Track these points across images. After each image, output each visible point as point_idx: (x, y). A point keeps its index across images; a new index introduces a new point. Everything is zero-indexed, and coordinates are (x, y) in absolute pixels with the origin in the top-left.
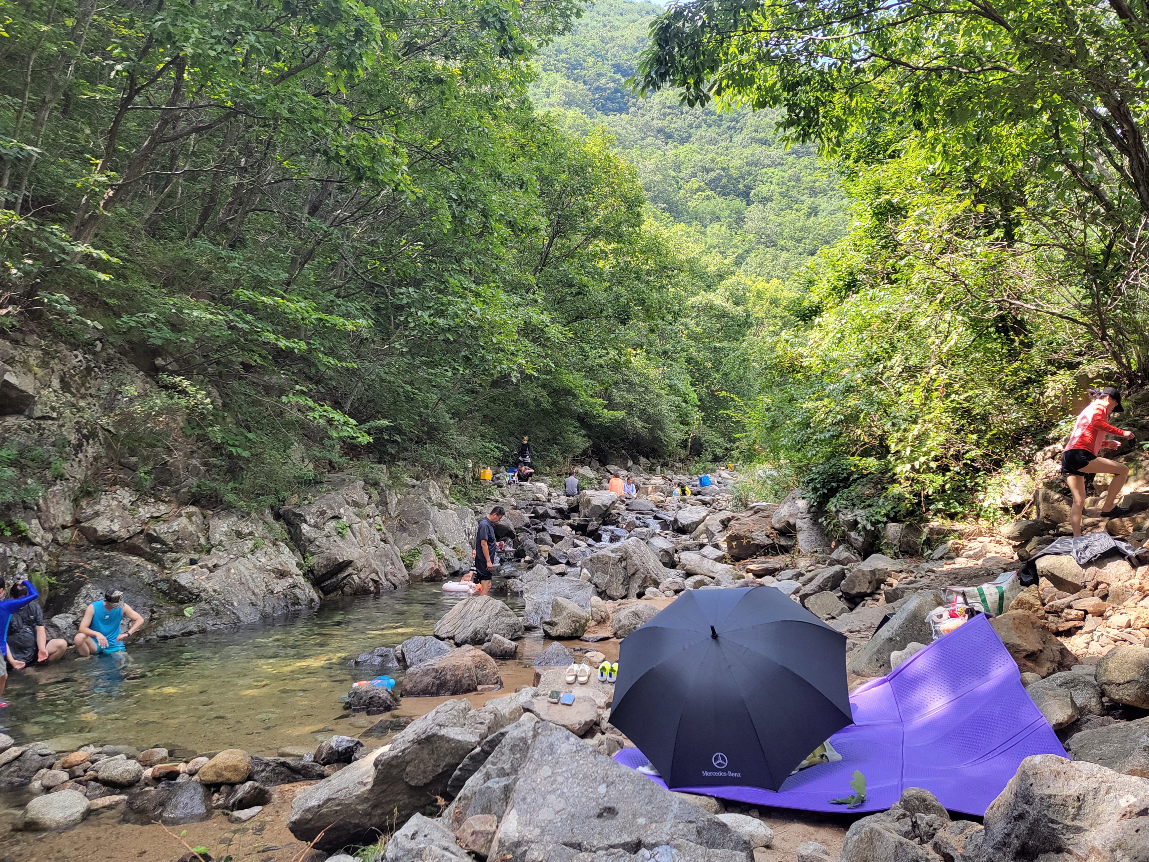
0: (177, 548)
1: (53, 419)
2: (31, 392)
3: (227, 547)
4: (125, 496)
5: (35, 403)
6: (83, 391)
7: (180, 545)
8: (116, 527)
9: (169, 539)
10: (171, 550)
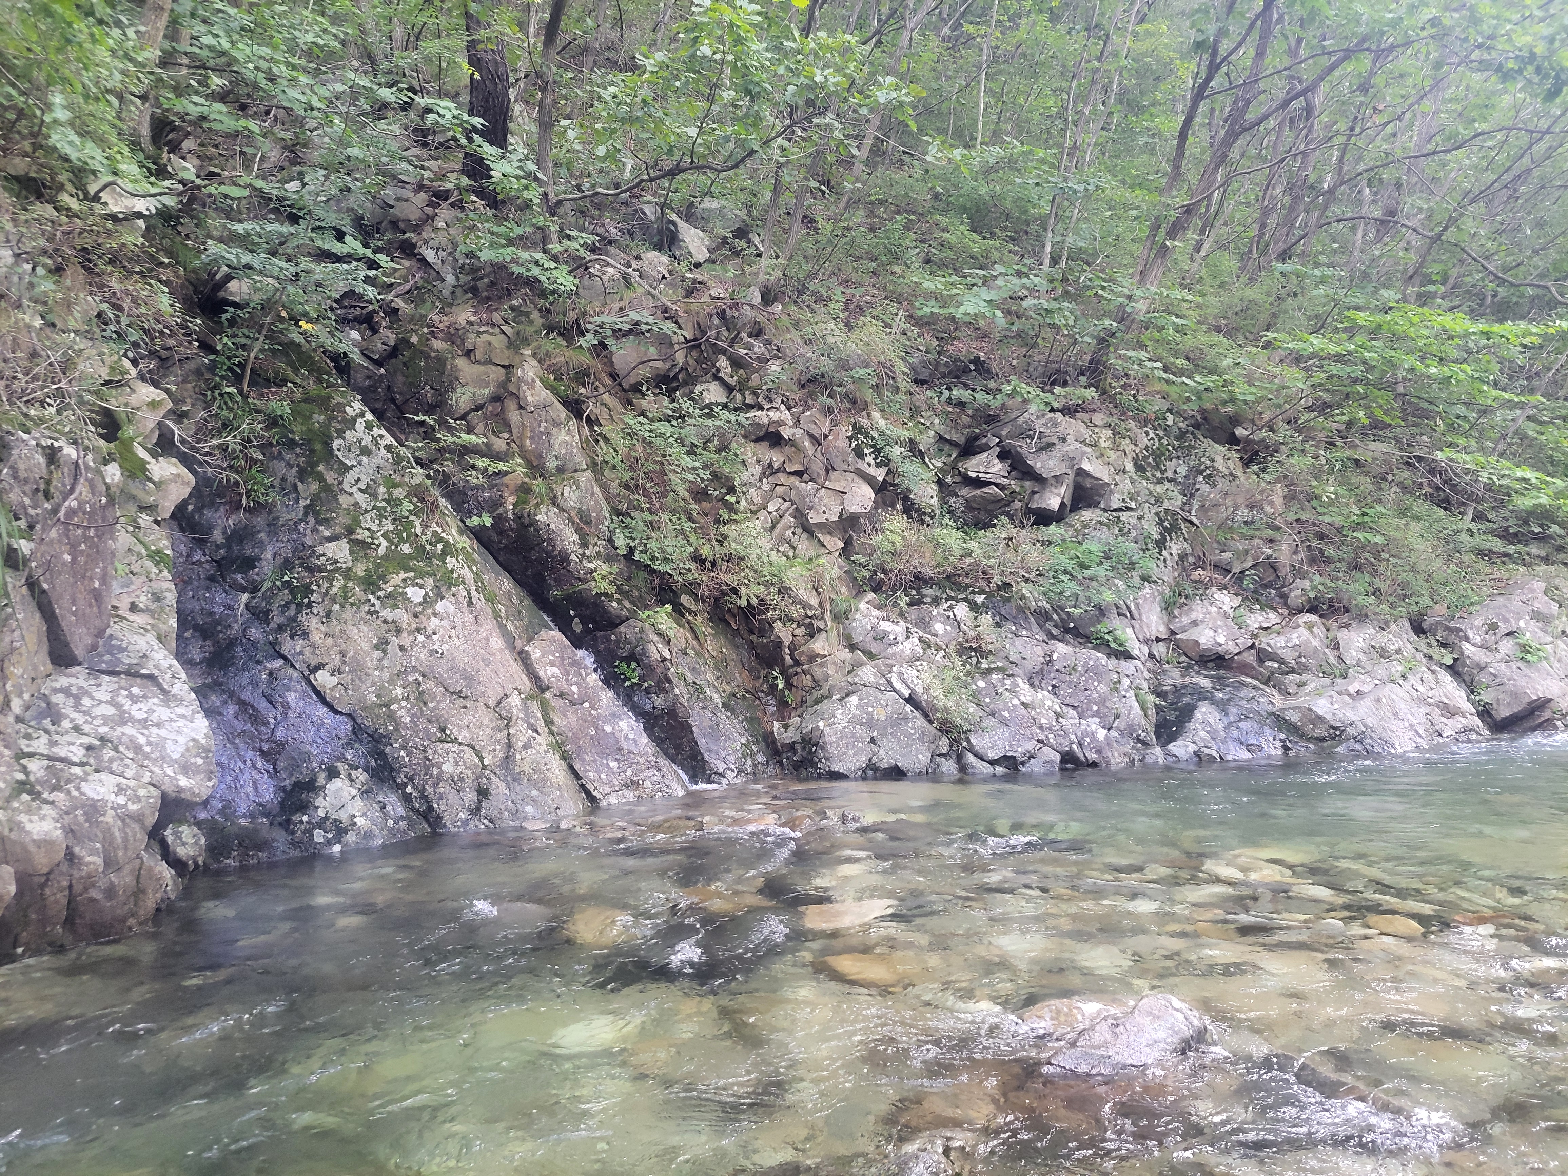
0: (1300, 669)
1: (1131, 509)
2: (1107, 479)
3: (1369, 668)
4: (1226, 600)
5: (1112, 492)
6: (1159, 475)
7: (1304, 665)
8: (1221, 639)
9: (1290, 657)
10: (1293, 671)
